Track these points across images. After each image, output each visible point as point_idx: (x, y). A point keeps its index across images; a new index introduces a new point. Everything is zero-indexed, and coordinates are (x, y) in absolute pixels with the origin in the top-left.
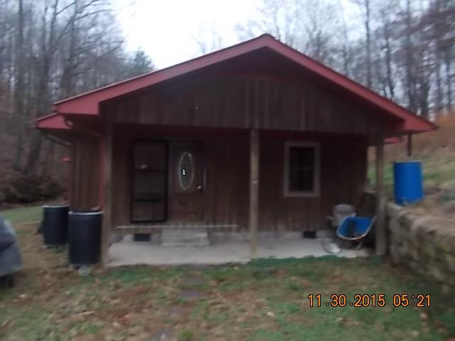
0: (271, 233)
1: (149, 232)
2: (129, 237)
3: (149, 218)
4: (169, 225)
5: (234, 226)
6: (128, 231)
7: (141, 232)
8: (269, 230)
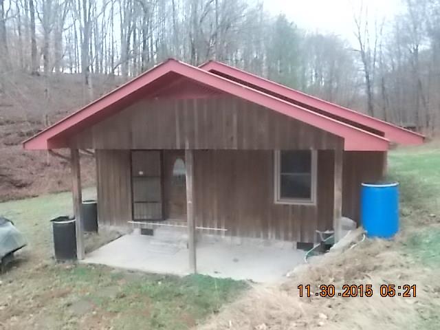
0: (261, 240)
1: (151, 228)
2: (137, 231)
3: (150, 217)
4: (167, 223)
5: (224, 230)
6: (136, 226)
7: (145, 227)
8: (258, 236)
